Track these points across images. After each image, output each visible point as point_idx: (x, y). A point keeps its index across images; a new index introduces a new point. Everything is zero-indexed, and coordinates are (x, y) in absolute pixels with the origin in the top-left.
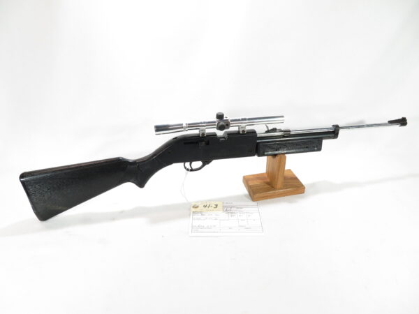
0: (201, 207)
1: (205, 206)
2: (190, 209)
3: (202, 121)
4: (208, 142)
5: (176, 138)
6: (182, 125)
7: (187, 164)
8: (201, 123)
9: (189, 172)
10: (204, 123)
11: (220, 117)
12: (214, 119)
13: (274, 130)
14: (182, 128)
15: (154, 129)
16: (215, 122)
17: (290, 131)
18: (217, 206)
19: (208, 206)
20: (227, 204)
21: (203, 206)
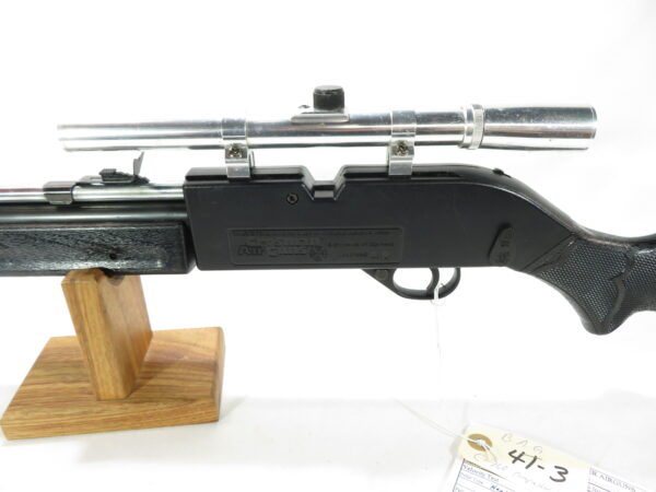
0: (501, 449)
1: (516, 458)
18: (563, 472)
19: (528, 460)
20: (609, 483)
21: (510, 454)
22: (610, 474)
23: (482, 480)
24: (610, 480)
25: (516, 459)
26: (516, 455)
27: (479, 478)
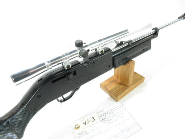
0: (82, 125)
2: (73, 132)
3: (64, 53)
4: (75, 72)
5: (41, 79)
6: (44, 64)
7: (60, 98)
8: (64, 56)
9: (63, 103)
10: (66, 54)
11: (79, 44)
12: (75, 48)
13: (121, 43)
14: (45, 67)
15: (11, 80)
16: (75, 51)
17: (131, 41)
18: (93, 118)
19: (87, 122)
20: (101, 113)
21: (84, 124)
22: (100, 111)
23: (83, 134)
24: (100, 112)
25: (85, 124)
26: (85, 123)
27: (83, 135)
